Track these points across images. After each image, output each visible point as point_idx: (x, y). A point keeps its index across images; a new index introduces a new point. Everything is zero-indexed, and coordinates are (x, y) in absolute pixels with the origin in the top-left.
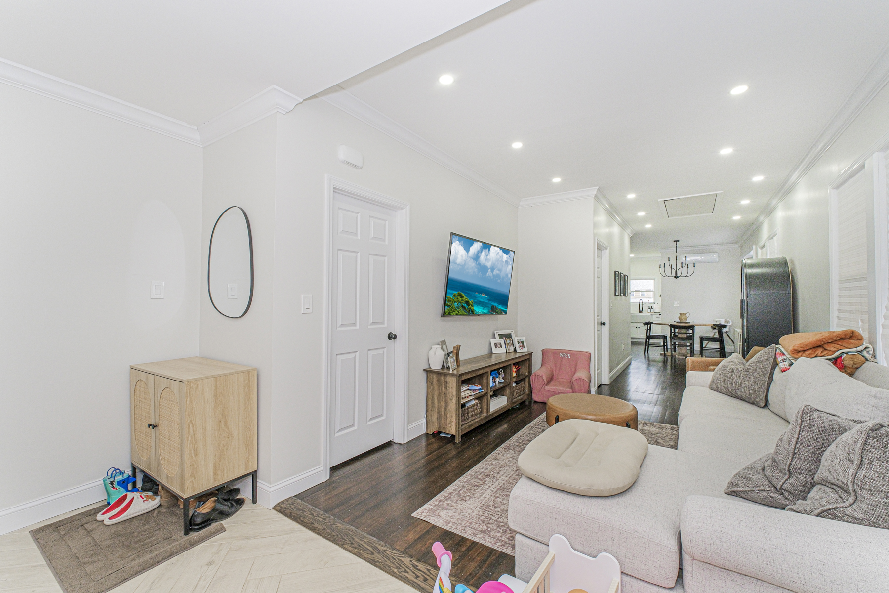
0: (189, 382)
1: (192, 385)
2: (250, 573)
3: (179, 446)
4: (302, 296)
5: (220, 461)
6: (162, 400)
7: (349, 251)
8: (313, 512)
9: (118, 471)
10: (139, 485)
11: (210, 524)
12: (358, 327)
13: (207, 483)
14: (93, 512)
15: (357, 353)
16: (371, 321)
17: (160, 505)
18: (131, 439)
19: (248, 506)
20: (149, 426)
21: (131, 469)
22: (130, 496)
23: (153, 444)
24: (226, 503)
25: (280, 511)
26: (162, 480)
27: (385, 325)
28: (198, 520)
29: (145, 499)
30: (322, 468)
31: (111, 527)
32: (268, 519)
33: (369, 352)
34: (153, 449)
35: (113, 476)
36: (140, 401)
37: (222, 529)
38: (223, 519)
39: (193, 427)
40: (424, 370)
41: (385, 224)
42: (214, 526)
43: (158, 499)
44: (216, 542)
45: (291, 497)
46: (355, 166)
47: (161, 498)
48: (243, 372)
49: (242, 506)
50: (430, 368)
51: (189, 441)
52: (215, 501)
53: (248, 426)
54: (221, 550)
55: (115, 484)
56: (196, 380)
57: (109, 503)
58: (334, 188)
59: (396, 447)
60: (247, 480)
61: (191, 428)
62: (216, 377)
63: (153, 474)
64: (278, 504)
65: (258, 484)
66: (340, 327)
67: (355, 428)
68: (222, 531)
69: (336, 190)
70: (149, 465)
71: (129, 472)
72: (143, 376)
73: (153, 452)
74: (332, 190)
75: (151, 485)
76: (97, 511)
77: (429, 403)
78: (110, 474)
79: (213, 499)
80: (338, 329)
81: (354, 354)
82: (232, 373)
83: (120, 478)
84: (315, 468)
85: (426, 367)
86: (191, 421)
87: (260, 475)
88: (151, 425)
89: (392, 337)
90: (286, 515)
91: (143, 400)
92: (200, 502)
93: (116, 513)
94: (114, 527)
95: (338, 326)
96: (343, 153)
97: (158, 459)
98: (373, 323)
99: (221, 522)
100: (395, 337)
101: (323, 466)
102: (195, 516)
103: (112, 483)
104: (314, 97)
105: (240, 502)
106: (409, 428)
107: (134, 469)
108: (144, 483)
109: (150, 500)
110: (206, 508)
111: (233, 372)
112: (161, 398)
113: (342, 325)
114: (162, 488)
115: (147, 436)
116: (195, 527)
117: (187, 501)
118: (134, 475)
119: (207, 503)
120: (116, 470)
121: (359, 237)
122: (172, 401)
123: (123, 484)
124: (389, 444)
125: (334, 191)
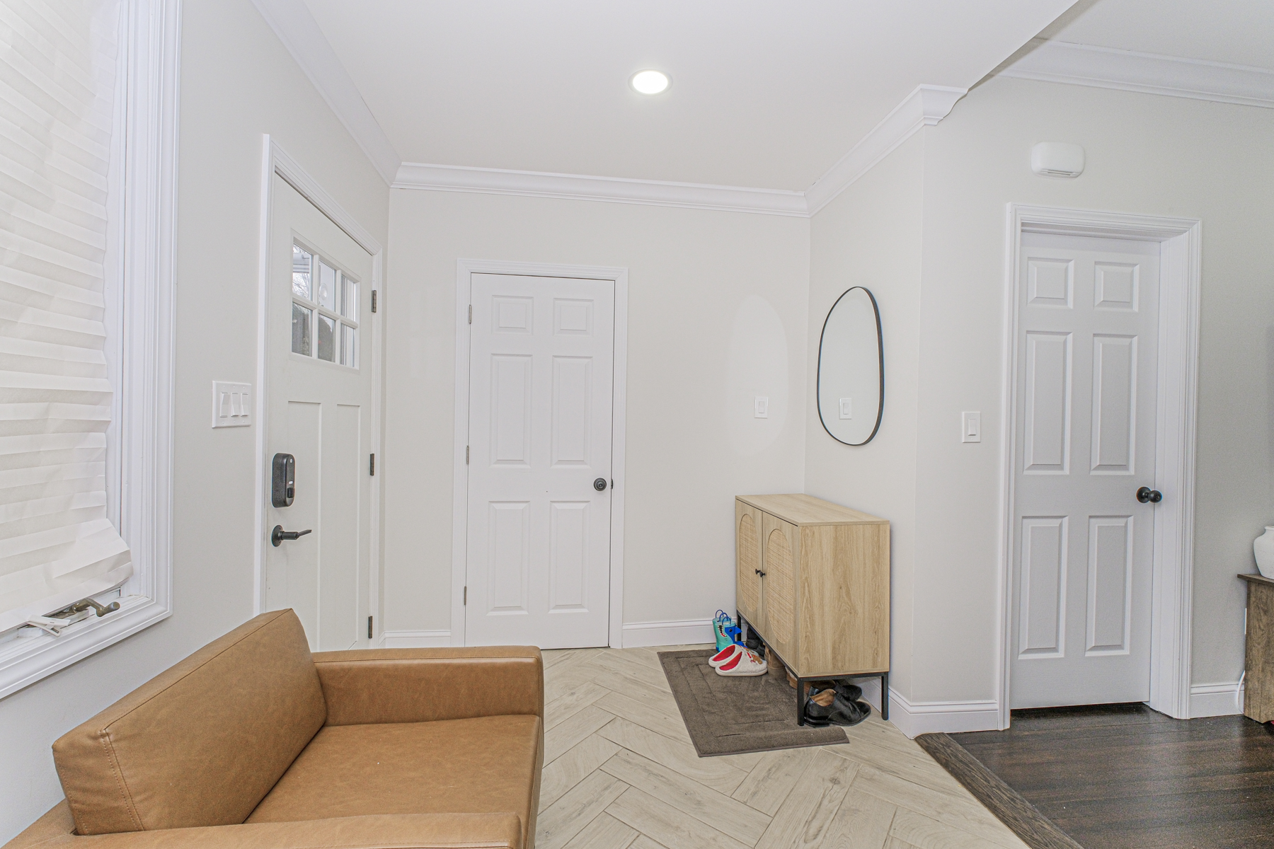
0: (805, 527)
1: (808, 531)
2: (893, 827)
3: (792, 607)
4: (963, 413)
5: (840, 643)
6: (770, 544)
7: (1052, 333)
8: (989, 778)
9: (725, 615)
10: (744, 638)
11: (827, 724)
12: (1067, 471)
13: (824, 667)
14: (704, 654)
15: (1066, 519)
16: (1096, 462)
17: (767, 672)
18: (736, 582)
19: (873, 719)
20: (757, 572)
21: (736, 617)
22: (738, 649)
23: (760, 596)
24: (846, 703)
25: (928, 749)
26: (771, 641)
27: (1132, 472)
28: (814, 713)
29: (752, 659)
30: (997, 706)
31: (722, 678)
32: (909, 753)
33: (1093, 520)
34: (760, 601)
35: (722, 619)
36: (746, 540)
37: (843, 739)
38: (844, 724)
39: (808, 586)
40: (1240, 576)
41: (1133, 272)
42: (832, 728)
43: (765, 663)
44: (837, 753)
45: (943, 733)
46: (1067, 174)
47: (768, 663)
48: (871, 523)
49: (867, 716)
50: (1260, 575)
51: (804, 605)
52: (834, 695)
53: (877, 604)
54: (846, 768)
55: (723, 630)
56: (812, 525)
57: (717, 650)
58: (1023, 224)
59: (1152, 716)
60: (874, 681)
61: (807, 588)
62: (837, 526)
63: (760, 632)
64: (922, 735)
65: (890, 694)
66: (1029, 469)
67: (1061, 654)
68: (844, 741)
69: (1027, 228)
70: (756, 618)
71: (734, 621)
72: (749, 510)
73: (761, 604)
74: (1019, 228)
75: (756, 643)
76: (707, 654)
77: (1254, 652)
78: (718, 616)
79: (831, 690)
80: (1026, 473)
81: (1059, 520)
82: (856, 524)
83: (727, 624)
84: (984, 702)
85: (1247, 571)
86: (806, 578)
87: (894, 679)
88: (758, 572)
89: (1147, 496)
90: (938, 760)
91: (750, 540)
92: (815, 688)
93: (725, 664)
94: (725, 680)
95: (1026, 467)
96: (1040, 157)
97: (766, 617)
98: (1100, 467)
99: (842, 727)
100: (1156, 497)
101: (998, 702)
102: (810, 705)
103: (721, 627)
104: (989, 76)
105: (865, 710)
106: (1194, 691)
107: (739, 618)
108: (748, 638)
109: (757, 662)
110: (822, 700)
111: (857, 522)
112: (770, 542)
113: (1034, 466)
114: (770, 651)
115: (753, 583)
116: (811, 720)
117: (801, 681)
118: (739, 625)
119: (823, 692)
120: (723, 614)
121: (1071, 305)
122: (783, 547)
123: (730, 631)
124: (1137, 708)
125: (1022, 231)
